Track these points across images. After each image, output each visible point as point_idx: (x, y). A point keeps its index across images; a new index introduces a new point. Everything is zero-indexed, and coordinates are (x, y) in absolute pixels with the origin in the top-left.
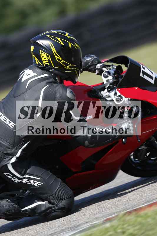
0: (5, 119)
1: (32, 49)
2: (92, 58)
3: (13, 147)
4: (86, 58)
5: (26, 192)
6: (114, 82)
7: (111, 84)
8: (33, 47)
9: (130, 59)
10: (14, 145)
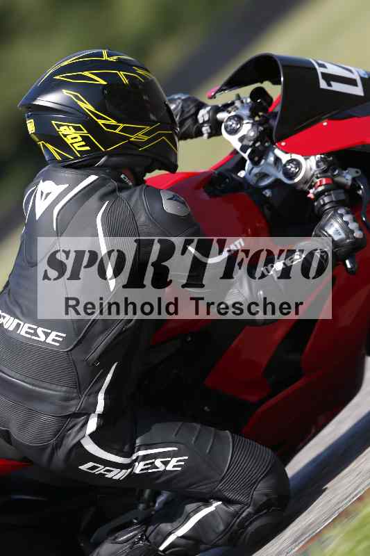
0: (32, 331)
1: (31, 127)
2: (177, 103)
3: (80, 392)
6: (261, 133)
7: (255, 141)
8: (32, 120)
9: (279, 57)
10: (79, 386)
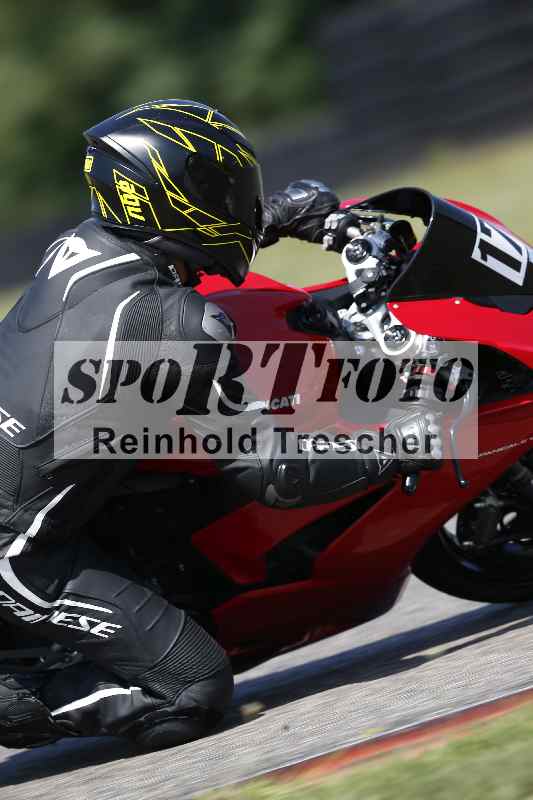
1: (88, 164)
2: (311, 193)
4: (292, 192)
5: (74, 651)
6: (381, 278)
7: (371, 285)
8: (92, 158)
10: (19, 495)
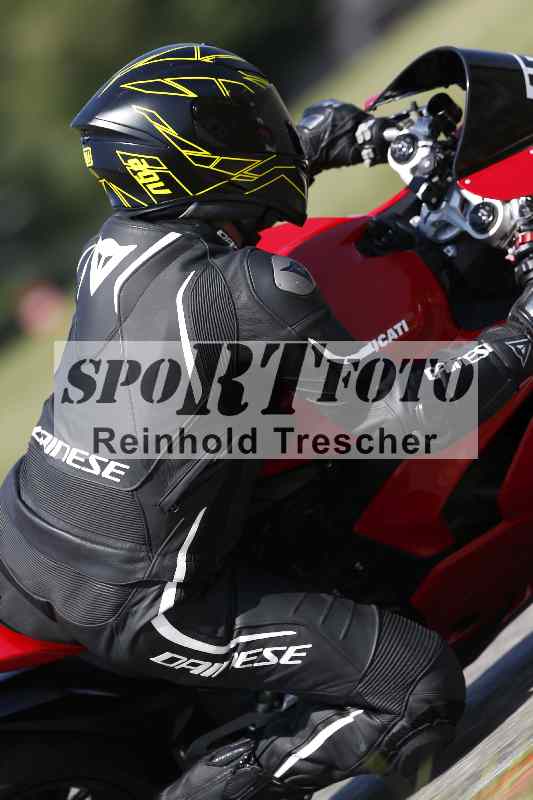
1: (88, 157)
2: (326, 113)
3: (151, 550)
4: (307, 121)
5: (282, 704)
7: (432, 175)
8: (89, 148)
9: (465, 52)
10: (149, 542)
